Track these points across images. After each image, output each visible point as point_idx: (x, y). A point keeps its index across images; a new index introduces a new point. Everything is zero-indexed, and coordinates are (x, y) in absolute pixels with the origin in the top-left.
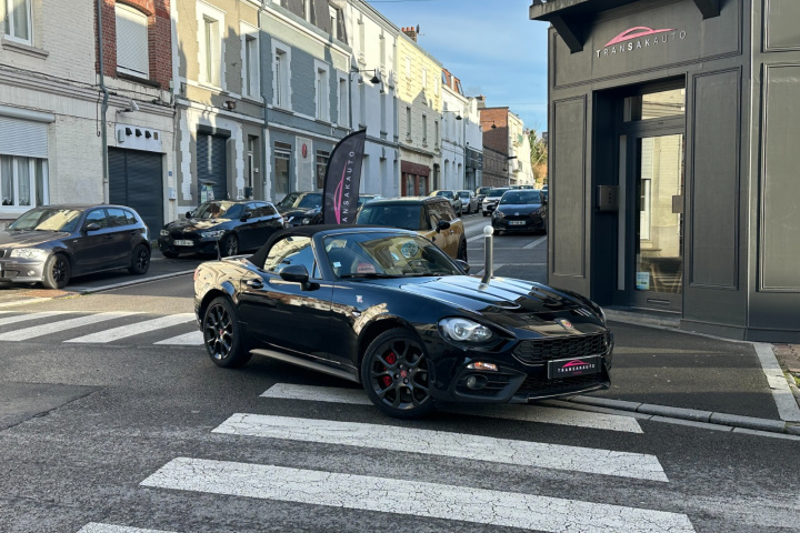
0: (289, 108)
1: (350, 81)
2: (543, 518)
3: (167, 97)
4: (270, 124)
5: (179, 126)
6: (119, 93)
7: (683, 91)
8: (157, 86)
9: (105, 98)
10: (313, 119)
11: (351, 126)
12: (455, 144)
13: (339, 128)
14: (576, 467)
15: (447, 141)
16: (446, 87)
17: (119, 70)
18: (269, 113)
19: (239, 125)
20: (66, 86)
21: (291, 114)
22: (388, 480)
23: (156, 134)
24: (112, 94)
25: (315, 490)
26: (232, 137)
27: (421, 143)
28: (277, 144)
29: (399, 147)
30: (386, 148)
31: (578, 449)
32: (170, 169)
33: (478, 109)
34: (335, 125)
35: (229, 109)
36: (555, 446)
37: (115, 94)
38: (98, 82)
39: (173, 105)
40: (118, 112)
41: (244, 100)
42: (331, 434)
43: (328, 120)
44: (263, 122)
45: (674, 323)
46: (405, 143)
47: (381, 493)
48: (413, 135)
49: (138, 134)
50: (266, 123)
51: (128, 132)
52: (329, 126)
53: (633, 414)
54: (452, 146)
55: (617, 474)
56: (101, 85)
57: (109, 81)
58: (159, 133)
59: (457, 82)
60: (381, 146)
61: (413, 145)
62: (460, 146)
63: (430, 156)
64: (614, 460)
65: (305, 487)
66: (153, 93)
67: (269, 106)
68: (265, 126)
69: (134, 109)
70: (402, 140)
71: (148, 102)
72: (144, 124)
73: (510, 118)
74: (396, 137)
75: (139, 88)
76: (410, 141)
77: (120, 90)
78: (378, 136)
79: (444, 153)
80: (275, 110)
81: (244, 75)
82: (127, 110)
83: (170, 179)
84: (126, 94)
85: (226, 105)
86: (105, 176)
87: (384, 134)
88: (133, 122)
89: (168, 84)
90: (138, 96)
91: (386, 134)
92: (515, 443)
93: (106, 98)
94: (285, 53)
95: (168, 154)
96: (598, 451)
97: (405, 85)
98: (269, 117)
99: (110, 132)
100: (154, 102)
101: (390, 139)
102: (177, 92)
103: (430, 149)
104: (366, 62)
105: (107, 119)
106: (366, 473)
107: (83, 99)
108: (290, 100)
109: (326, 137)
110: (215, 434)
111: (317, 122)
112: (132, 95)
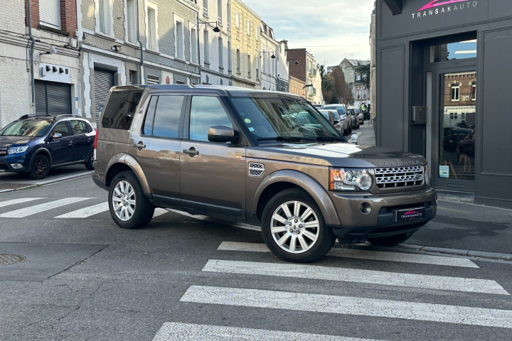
0: (157, 50)
1: (198, 30)
2: (445, 316)
3: (74, 43)
4: (144, 62)
5: (82, 64)
6: (42, 40)
7: (475, 41)
8: (67, 35)
9: (31, 44)
10: (173, 58)
11: (199, 63)
12: (270, 76)
13: (191, 65)
14: (448, 288)
15: (265, 74)
16: (263, 34)
17: (41, 23)
18: (143, 53)
19: (123, 63)
20: (6, 36)
21: (158, 54)
22: (335, 297)
23: (67, 70)
24: (37, 41)
25: (293, 303)
26: (119, 72)
27: (246, 75)
28: (149, 77)
29: (232, 78)
30: (223, 79)
31: (445, 278)
32: (76, 96)
33: (286, 50)
34: (188, 63)
35: (116, 51)
36: (429, 276)
37: (39, 41)
38: (28, 33)
39: (78, 48)
40: (41, 54)
41: (125, 44)
42: (280, 271)
43: (184, 59)
44: (139, 61)
45: (469, 200)
46: (236, 76)
47: (336, 304)
48: (241, 70)
49: (54, 70)
50: (142, 61)
51: (48, 69)
52: (184, 63)
53: (466, 257)
54: (268, 78)
55: (476, 291)
56: (30, 34)
57: (35, 32)
58: (69, 69)
59: (271, 30)
60: (220, 78)
61: (241, 77)
62: (273, 77)
63: (253, 85)
64: (470, 283)
65: (285, 301)
66: (65, 39)
67: (144, 49)
68: (141, 64)
69: (53, 52)
70: (234, 74)
71: (61, 46)
72: (58, 63)
73: (307, 57)
74: (230, 71)
75: (55, 37)
76: (239, 74)
77: (42, 38)
78: (217, 70)
79: (262, 82)
80: (147, 51)
81: (126, 27)
82: (48, 53)
83: (76, 102)
84: (46, 41)
85: (114, 48)
86: (33, 101)
87: (221, 68)
88: (51, 61)
89: (74, 33)
90: (54, 43)
91: (223, 69)
92: (401, 275)
93: (33, 44)
94: (154, 10)
95: (75, 85)
96: (457, 279)
97: (236, 33)
98: (144, 58)
99: (36, 69)
100: (65, 47)
101: (226, 72)
102: (80, 39)
103: (253, 80)
104: (209, 16)
105: (34, 60)
106: (318, 293)
107: (17, 45)
108: (157, 44)
109: (182, 72)
110: (205, 272)
111: (175, 60)
112: (50, 42)
